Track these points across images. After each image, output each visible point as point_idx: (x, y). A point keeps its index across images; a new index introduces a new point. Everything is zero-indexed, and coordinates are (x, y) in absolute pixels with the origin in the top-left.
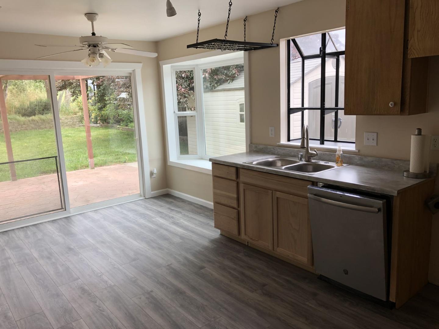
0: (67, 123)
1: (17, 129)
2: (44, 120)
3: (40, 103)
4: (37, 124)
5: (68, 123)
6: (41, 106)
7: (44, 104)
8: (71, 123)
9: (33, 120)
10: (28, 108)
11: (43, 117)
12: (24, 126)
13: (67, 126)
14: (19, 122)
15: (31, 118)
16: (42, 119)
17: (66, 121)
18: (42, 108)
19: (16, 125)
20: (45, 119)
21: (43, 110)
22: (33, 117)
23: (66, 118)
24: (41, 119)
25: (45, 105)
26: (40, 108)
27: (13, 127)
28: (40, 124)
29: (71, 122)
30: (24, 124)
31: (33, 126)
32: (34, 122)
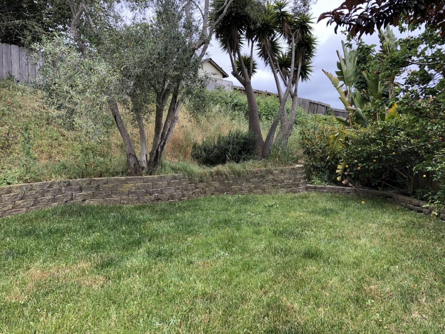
0: (283, 181)
1: (185, 192)
2: (239, 174)
3: (235, 139)
4: (226, 181)
5: (285, 181)
6: (237, 145)
7: (242, 141)
8: (291, 181)
9: (218, 173)
10: (215, 147)
11: (238, 167)
12: (201, 185)
13: (283, 187)
14: (190, 175)
15: (214, 169)
16: (236, 171)
17: (282, 177)
18: (238, 148)
19: (184, 183)
20: (241, 171)
21: (240, 153)
22: (220, 167)
23: (282, 172)
24: (234, 172)
25: (245, 143)
26: (235, 148)
27: (178, 189)
28: (231, 182)
29: (292, 179)
30: (201, 181)
31: (217, 184)
32: (220, 176)
